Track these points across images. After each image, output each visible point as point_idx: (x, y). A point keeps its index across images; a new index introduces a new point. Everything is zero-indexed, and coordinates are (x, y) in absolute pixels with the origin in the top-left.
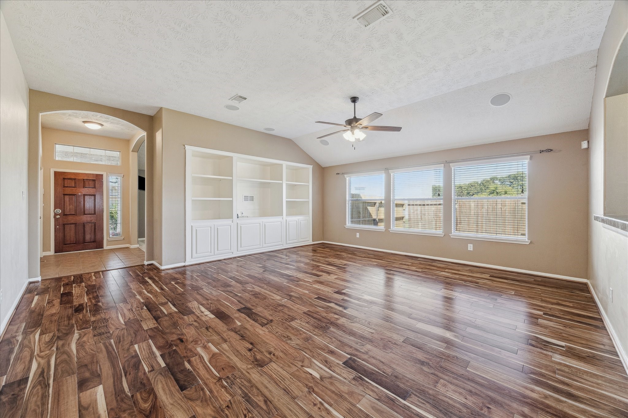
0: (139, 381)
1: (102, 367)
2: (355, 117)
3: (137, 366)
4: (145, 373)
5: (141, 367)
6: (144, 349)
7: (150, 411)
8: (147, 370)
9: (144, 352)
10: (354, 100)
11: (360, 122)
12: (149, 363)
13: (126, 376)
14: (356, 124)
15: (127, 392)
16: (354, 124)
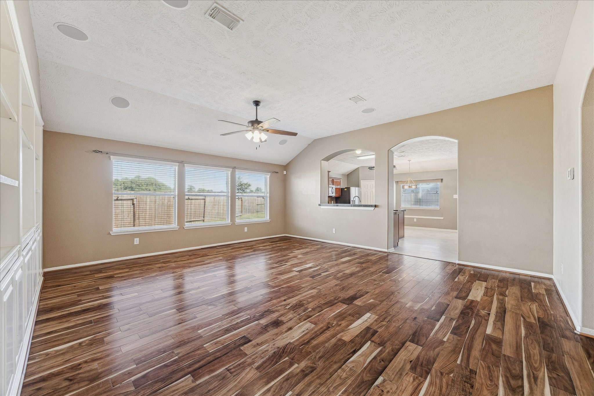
0: (463, 320)
1: (481, 344)
2: (257, 119)
3: (458, 327)
4: (457, 321)
5: (457, 325)
6: (443, 333)
7: (469, 309)
8: (454, 322)
9: (446, 331)
10: (257, 103)
11: (261, 125)
12: (450, 323)
13: (469, 327)
14: (258, 126)
15: (474, 321)
16: (256, 125)
